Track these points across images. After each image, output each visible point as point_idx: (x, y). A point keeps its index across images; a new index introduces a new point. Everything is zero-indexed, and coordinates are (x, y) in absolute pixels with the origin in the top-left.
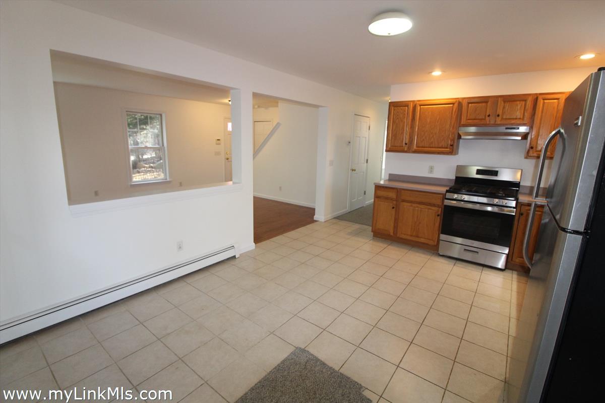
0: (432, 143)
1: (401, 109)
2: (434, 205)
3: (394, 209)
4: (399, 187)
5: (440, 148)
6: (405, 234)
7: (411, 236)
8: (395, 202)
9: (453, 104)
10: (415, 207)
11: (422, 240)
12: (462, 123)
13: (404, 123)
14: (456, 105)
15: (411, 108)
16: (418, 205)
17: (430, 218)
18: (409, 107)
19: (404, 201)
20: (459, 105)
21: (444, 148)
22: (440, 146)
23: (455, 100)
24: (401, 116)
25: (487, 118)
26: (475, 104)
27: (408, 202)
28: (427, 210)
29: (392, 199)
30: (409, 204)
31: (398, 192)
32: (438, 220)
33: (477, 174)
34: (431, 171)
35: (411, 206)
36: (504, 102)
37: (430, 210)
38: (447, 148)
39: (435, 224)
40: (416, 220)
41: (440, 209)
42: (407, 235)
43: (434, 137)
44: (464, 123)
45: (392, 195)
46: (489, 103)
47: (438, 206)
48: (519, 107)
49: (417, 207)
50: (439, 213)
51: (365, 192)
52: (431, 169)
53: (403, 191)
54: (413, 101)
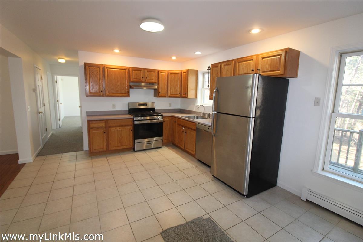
0: (117, 90)
1: (95, 69)
2: (128, 126)
3: (105, 134)
4: (106, 119)
5: (122, 93)
6: (114, 147)
7: (118, 146)
8: (105, 129)
9: (126, 70)
10: (118, 129)
11: (125, 147)
12: (131, 80)
13: (98, 78)
14: (127, 71)
15: (101, 69)
16: (119, 127)
17: (127, 133)
18: (100, 68)
19: (110, 127)
20: (129, 71)
21: (124, 93)
22: (122, 92)
23: (126, 68)
24: (95, 73)
25: (142, 79)
26: (136, 71)
27: (113, 127)
28: (125, 129)
29: (102, 127)
30: (114, 128)
31: (105, 122)
32: (132, 133)
33: (139, 106)
34: (114, 107)
35: (116, 129)
36: (148, 71)
37: (127, 129)
38: (126, 93)
39: (130, 135)
40: (119, 136)
41: (132, 127)
42: (116, 147)
43: (118, 87)
44: (132, 80)
45: (103, 125)
46: (142, 71)
47: (131, 125)
48: (153, 75)
49: (120, 129)
50: (132, 129)
51: (46, 129)
52: (114, 106)
53: (109, 121)
54: (102, 65)
